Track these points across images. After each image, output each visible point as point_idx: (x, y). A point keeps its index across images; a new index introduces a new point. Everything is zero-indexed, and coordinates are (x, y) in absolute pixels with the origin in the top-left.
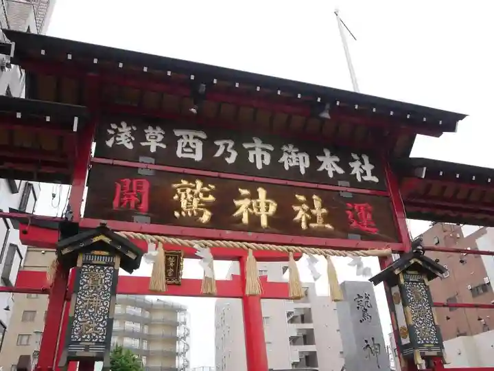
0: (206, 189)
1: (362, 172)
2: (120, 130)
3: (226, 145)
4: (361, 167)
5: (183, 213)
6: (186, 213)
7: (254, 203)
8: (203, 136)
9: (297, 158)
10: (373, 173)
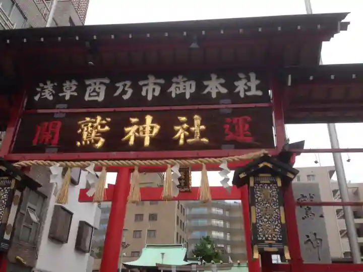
0: (104, 122)
1: (246, 88)
2: (45, 87)
3: (125, 85)
4: (246, 84)
5: (83, 143)
6: (86, 142)
7: (141, 128)
8: (107, 81)
9: (184, 86)
10: (258, 88)
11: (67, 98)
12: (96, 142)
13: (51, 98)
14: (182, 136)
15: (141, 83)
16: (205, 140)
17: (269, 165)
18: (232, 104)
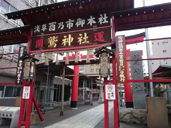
0: (56, 38)
2: (37, 27)
3: (61, 24)
4: (102, 19)
5: (50, 46)
6: (51, 45)
7: (67, 39)
8: (55, 23)
9: (81, 22)
10: (107, 20)
11: (44, 31)
12: (54, 45)
13: (39, 31)
14: (81, 41)
15: (66, 23)
16: (88, 42)
17: (105, 50)
18: (97, 27)
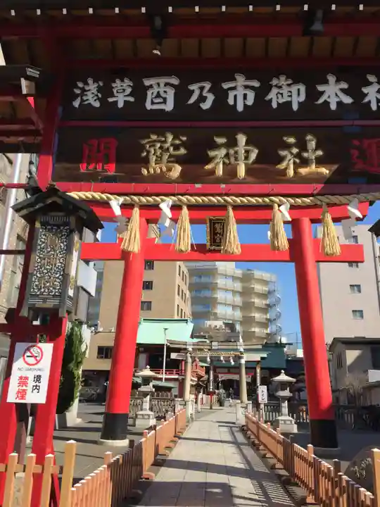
0: (177, 142)
2: (87, 88)
3: (202, 89)
4: (378, 91)
5: (152, 170)
6: (155, 170)
7: (232, 152)
8: (175, 81)
9: (289, 92)
11: (121, 105)
12: (170, 169)
13: (97, 104)
14: (292, 165)
15: (226, 86)
16: (323, 170)
18: (361, 120)
